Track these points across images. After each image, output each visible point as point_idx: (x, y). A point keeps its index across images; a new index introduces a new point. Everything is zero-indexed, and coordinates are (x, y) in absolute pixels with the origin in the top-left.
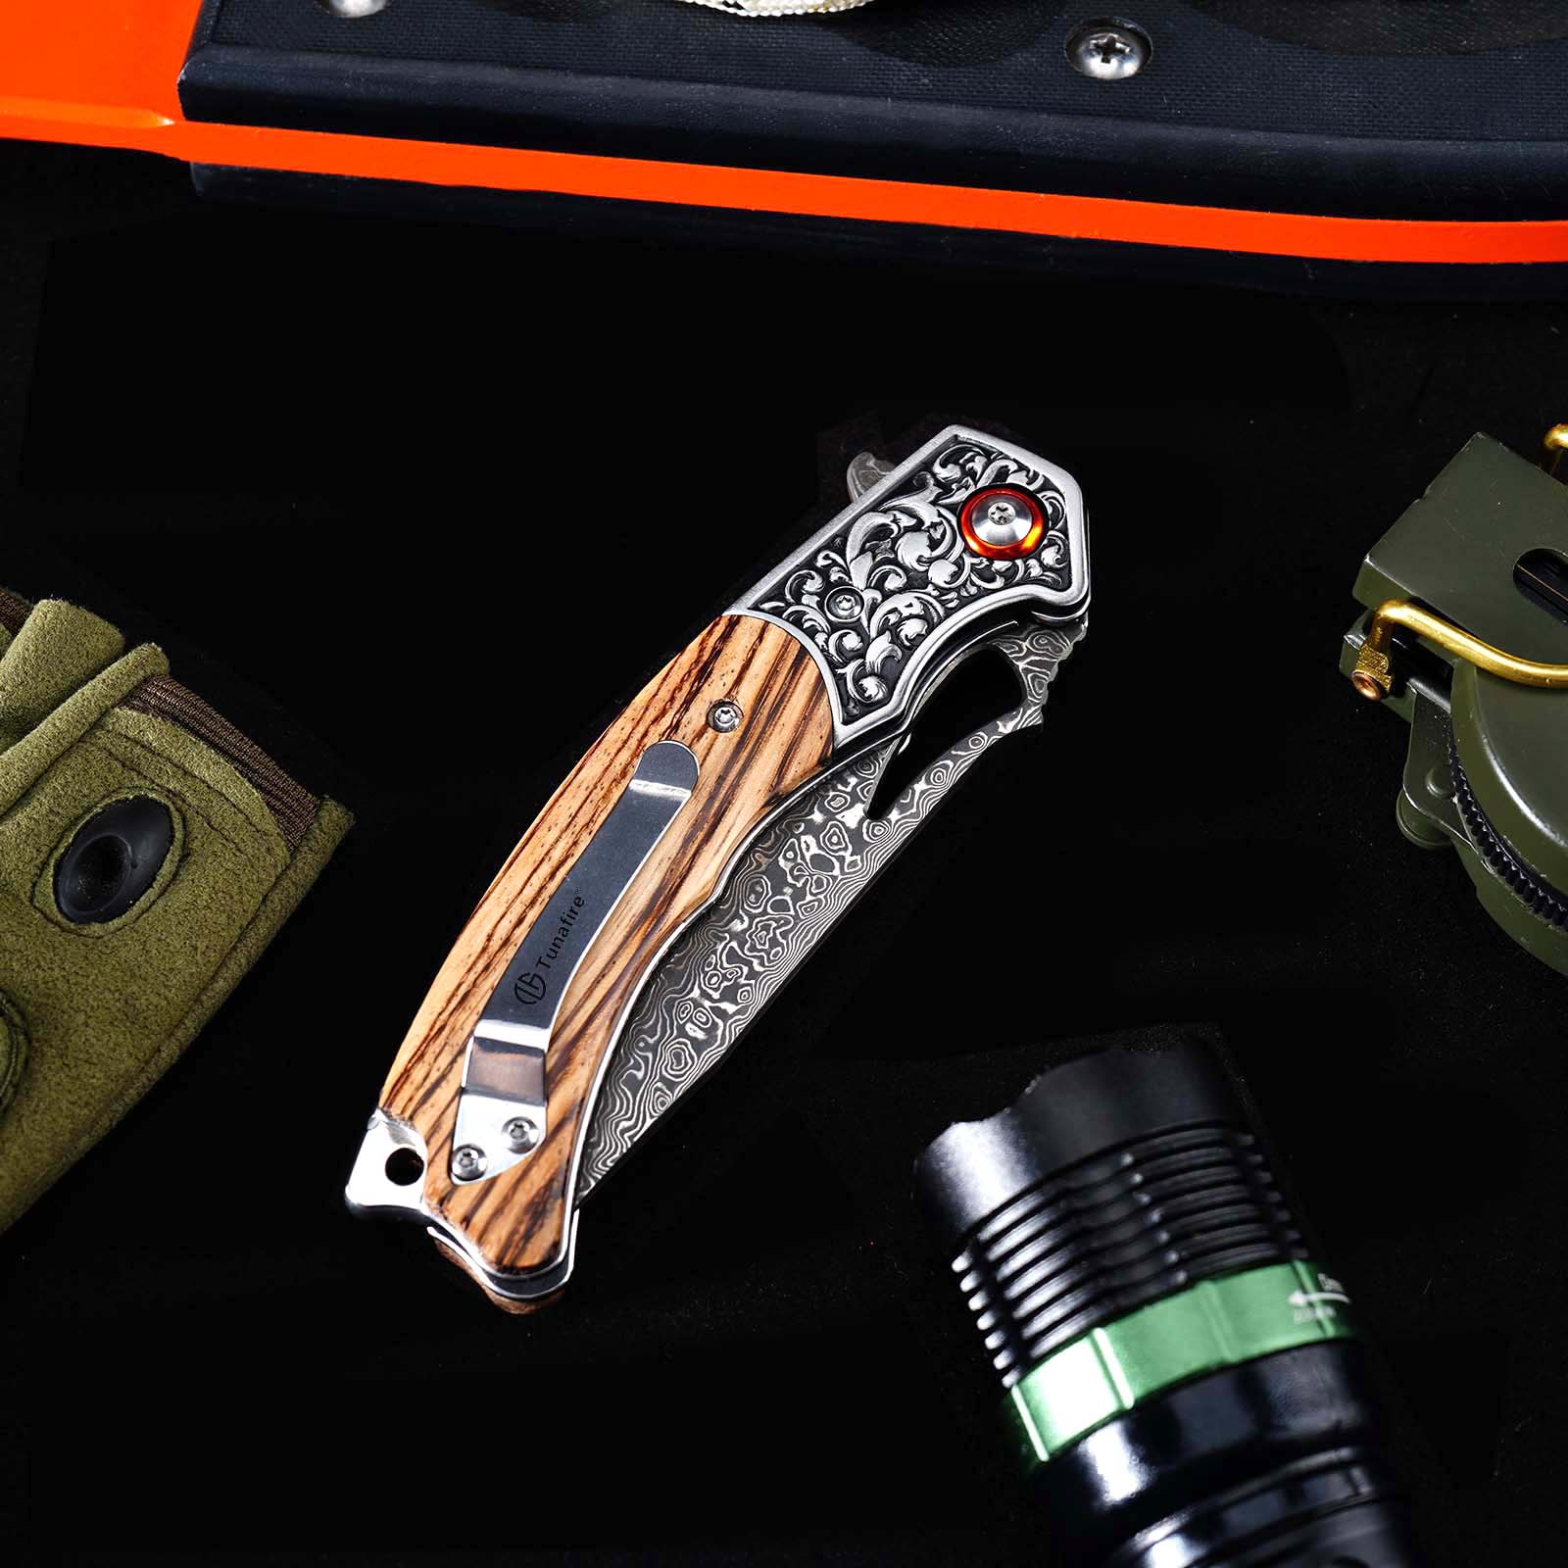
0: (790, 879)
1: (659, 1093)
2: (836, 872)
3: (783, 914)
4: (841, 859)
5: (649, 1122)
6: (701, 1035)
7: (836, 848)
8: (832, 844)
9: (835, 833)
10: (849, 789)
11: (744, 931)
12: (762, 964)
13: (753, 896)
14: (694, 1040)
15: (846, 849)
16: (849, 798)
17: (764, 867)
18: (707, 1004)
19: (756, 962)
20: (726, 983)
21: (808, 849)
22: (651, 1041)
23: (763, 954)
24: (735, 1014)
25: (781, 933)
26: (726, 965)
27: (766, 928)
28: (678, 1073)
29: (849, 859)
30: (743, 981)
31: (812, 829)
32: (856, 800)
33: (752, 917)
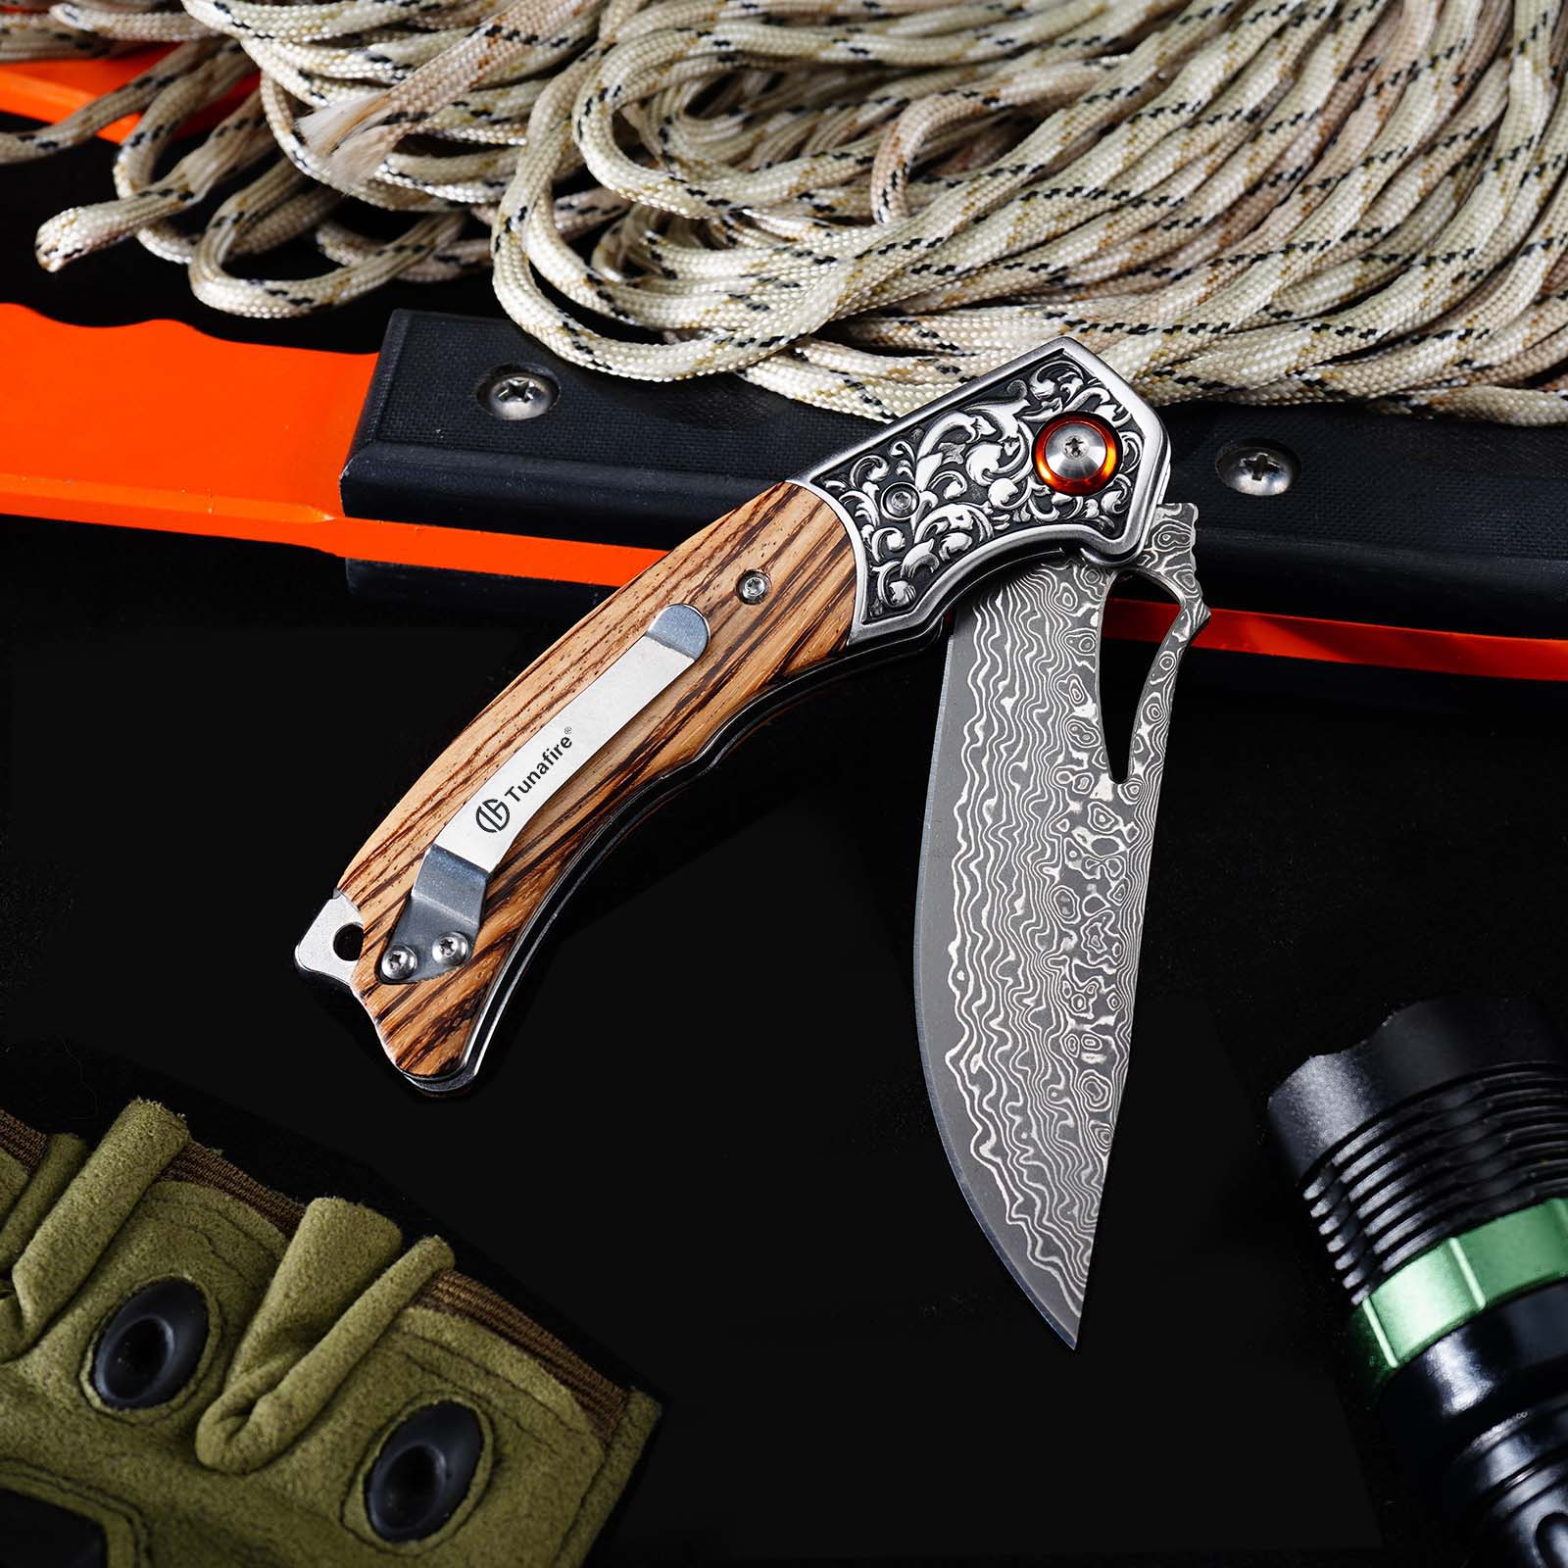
0: (1087, 877)
1: (1097, 1130)
2: (1122, 848)
3: (1100, 911)
4: (1119, 833)
5: (1105, 1160)
6: (1100, 1059)
7: (1108, 826)
8: (1102, 824)
9: (1099, 814)
10: (1086, 767)
11: (1078, 945)
12: (1111, 966)
13: (1065, 910)
14: (1096, 1066)
15: (1117, 822)
16: (1090, 774)
17: (1057, 879)
18: (1087, 1027)
19: (1104, 967)
20: (1092, 1001)
21: (1085, 841)
22: (1061, 1087)
23: (1106, 956)
24: (1116, 1024)
25: (1110, 929)
26: (1081, 984)
27: (1094, 931)
28: (1102, 1103)
29: (1125, 830)
30: (1104, 990)
31: (1077, 820)
32: (1097, 773)
33: (1076, 928)
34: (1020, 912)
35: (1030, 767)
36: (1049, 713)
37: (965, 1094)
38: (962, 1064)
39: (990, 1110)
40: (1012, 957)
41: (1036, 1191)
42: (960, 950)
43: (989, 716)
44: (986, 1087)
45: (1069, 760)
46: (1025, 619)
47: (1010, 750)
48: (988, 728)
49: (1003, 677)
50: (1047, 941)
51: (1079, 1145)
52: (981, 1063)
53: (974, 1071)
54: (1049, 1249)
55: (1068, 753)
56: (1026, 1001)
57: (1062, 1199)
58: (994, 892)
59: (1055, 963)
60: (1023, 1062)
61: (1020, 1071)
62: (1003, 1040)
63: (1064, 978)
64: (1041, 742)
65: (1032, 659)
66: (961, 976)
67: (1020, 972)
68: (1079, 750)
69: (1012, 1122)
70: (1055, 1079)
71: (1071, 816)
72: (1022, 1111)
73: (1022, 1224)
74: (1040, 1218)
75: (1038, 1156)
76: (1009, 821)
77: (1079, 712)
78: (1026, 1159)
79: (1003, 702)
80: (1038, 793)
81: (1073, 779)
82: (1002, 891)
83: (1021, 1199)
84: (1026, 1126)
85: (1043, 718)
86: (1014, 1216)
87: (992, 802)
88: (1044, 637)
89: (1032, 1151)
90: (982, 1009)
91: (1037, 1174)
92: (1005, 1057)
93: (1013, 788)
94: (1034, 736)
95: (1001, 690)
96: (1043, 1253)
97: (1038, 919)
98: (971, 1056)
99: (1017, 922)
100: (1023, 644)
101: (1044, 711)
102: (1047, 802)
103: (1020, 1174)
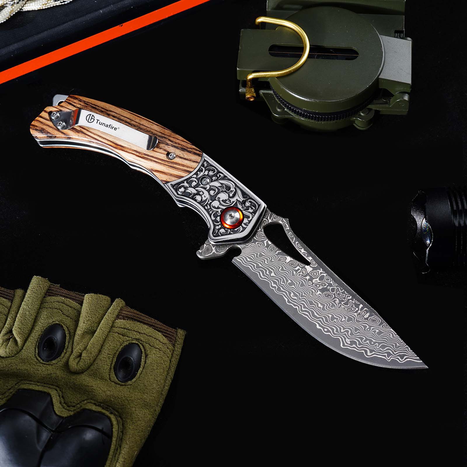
0: (326, 287)
1: (384, 327)
2: (325, 275)
3: (335, 290)
4: (321, 273)
5: (392, 330)
6: (368, 314)
7: (318, 274)
8: (316, 275)
9: (313, 274)
10: (301, 269)
11: (339, 300)
12: (349, 296)
13: (329, 297)
14: (369, 316)
15: (318, 272)
16: (303, 269)
17: (321, 293)
18: (359, 311)
19: (348, 298)
20: (354, 306)
21: (317, 281)
22: (368, 327)
23: (346, 296)
24: (363, 305)
25: (341, 291)
26: (348, 306)
27: (339, 294)
28: (378, 321)
29: (321, 271)
30: (354, 302)
31: (311, 279)
32: (304, 267)
33: (335, 297)
34: (322, 307)
35: (291, 280)
36: (282, 267)
37: (353, 349)
38: (346, 344)
39: (361, 346)
40: (330, 316)
41: (387, 350)
42: (320, 326)
43: (272, 280)
44: (355, 343)
45: (296, 271)
46: (257, 257)
47: (284, 282)
48: (275, 283)
49: (266, 271)
50: (333, 306)
51: (384, 333)
52: (349, 340)
53: (349, 343)
54: (402, 357)
55: (295, 270)
56: (343, 320)
57: (393, 346)
58: (313, 309)
59: (339, 308)
60: (356, 331)
61: (357, 333)
62: (347, 332)
63: (344, 308)
64: (287, 274)
65: (267, 262)
66: (326, 330)
67: (335, 317)
68: (296, 267)
69: (367, 343)
70: (365, 327)
71: (309, 280)
72: (367, 339)
73: (392, 358)
74: (393, 353)
75: (379, 343)
76: (299, 294)
77: (287, 261)
78: (378, 346)
79: (271, 275)
80: (298, 283)
81: (301, 273)
82: (314, 307)
83: (386, 354)
84: (371, 341)
85: (282, 269)
86: (389, 359)
87: (292, 294)
88: (265, 256)
89: (377, 344)
90: (337, 331)
91: (383, 347)
92: (352, 334)
93: (293, 288)
94: (284, 274)
95: (269, 274)
96: (402, 359)
97: (326, 304)
98: (346, 341)
99: (323, 309)
100: (262, 262)
101: (281, 268)
102: (302, 282)
103: (380, 350)
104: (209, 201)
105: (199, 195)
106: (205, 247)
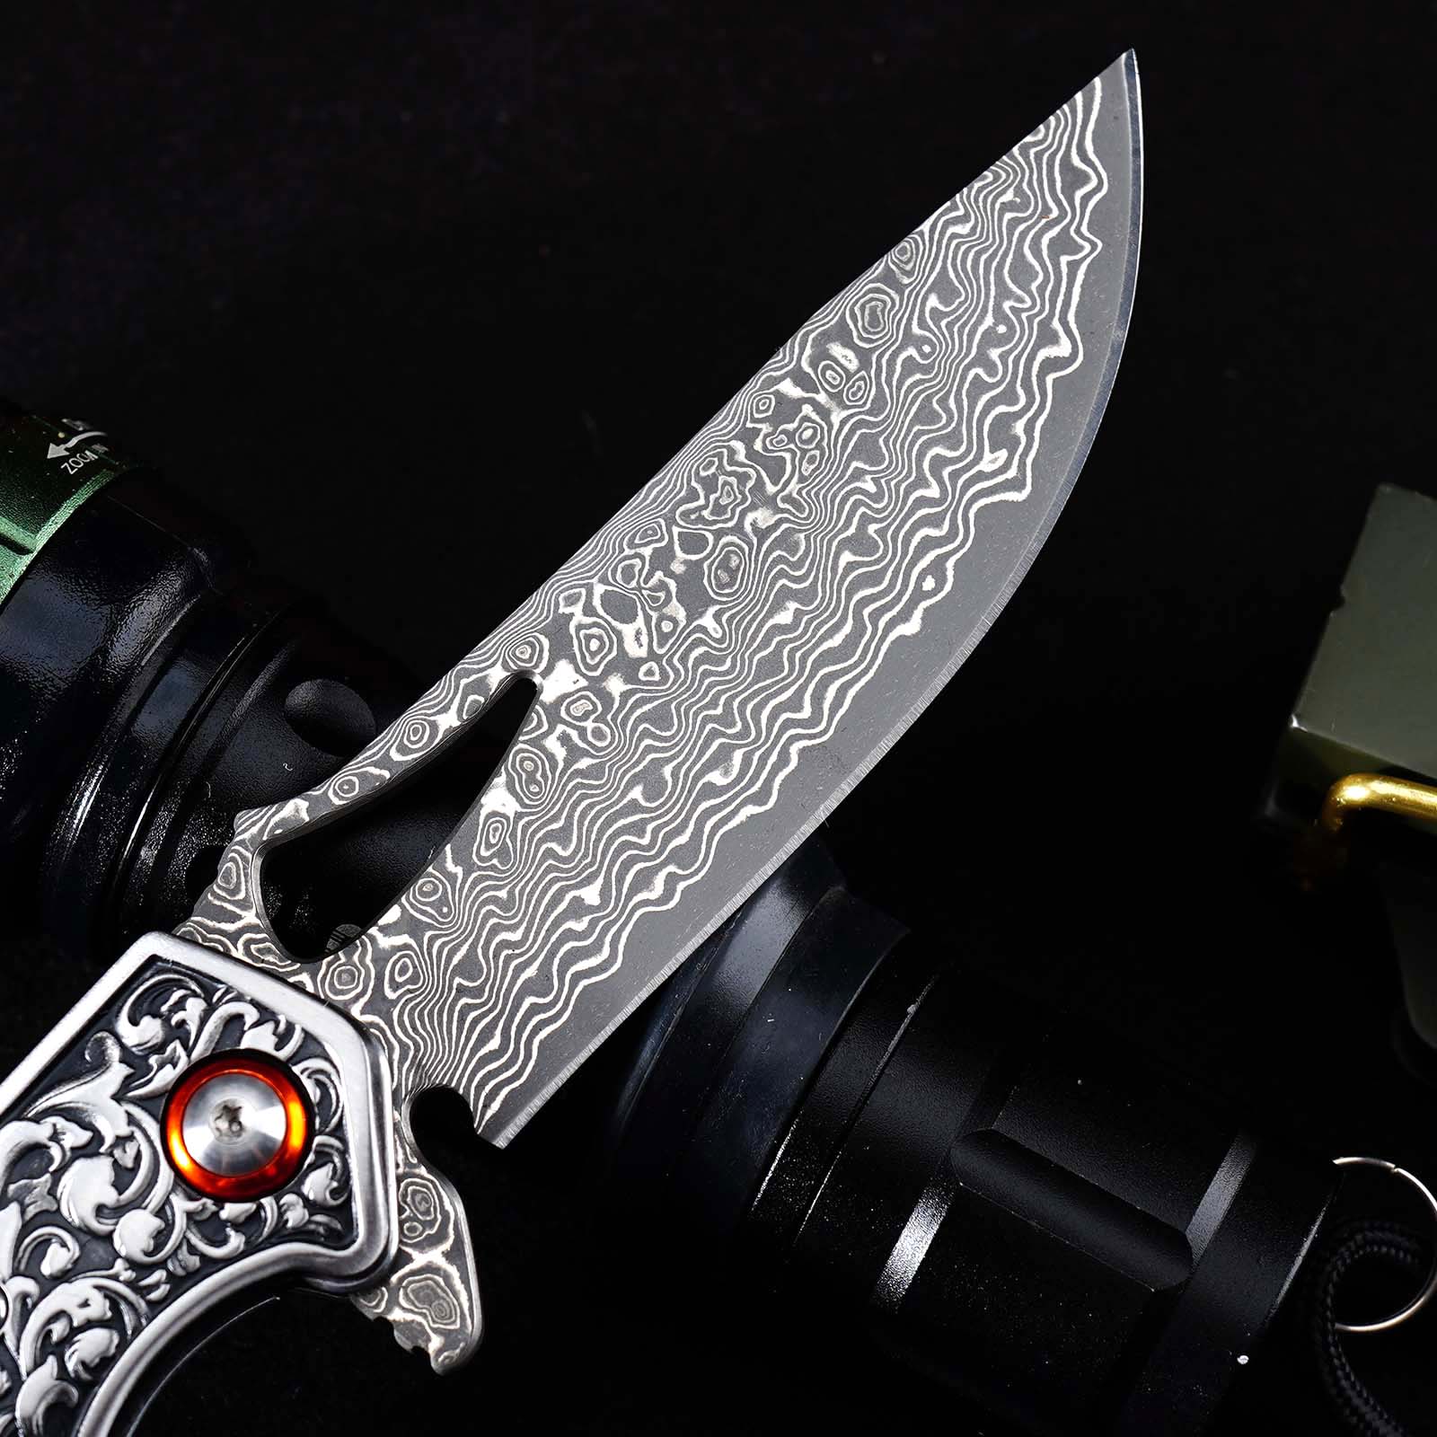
0: (672, 584)
1: (908, 268)
2: (599, 589)
3: (691, 529)
4: (589, 610)
5: (925, 227)
6: (837, 350)
7: (595, 631)
8: (600, 638)
9: (593, 655)
10: (560, 728)
11: (753, 507)
12: (732, 452)
13: (733, 564)
14: (848, 343)
15: (580, 627)
16: (563, 714)
17: (712, 610)
18: (822, 398)
19: (741, 457)
20: (791, 427)
21: (638, 633)
22: (912, 351)
23: (729, 468)
24: (782, 378)
25: (697, 498)
26: (788, 456)
27: (719, 509)
28: (876, 295)
29: (577, 609)
30: (765, 428)
31: (628, 667)
32: (553, 711)
33: (738, 530)
34: (792, 605)
35: (630, 785)
36: (549, 837)
37: (1037, 434)
38: (1012, 473)
39: (1020, 392)
40: (847, 557)
41: (1038, 255)
42: (904, 616)
43: (629, 898)
44: (1005, 422)
45: (574, 753)
46: (477, 992)
47: (638, 829)
48: (644, 880)
49: (570, 935)
50: (786, 542)
51: (944, 267)
52: (987, 455)
53: (1003, 454)
54: (1074, 179)
55: (569, 762)
56: (871, 488)
57: (1014, 223)
58: (804, 659)
59: (800, 508)
60: (935, 417)
61: (948, 410)
62: (939, 463)
63: (802, 479)
64: (591, 806)
65: (513, 928)
66: (929, 584)
67: (852, 530)
68: (551, 758)
69: (1003, 357)
70: (910, 366)
71: (630, 677)
72: (982, 360)
73: (1084, 229)
75: (1004, 293)
76: (715, 734)
77: (511, 807)
78: (1021, 301)
79: (596, 901)
80: (648, 742)
81: (589, 725)
82: (793, 651)
83: (1064, 259)
84: (990, 339)
85: (562, 836)
86: (1088, 247)
87: (716, 777)
88: (473, 947)
89: (1007, 305)
90: (935, 521)
91: (1022, 273)
92: (952, 440)
93: (675, 774)
94: (593, 822)
95: (586, 919)
96: (1086, 179)
97: (775, 579)
98: (994, 474)
99: (806, 597)
100: (509, 959)
101: (554, 845)
102: (646, 721)
103: (1042, 289)
104: (115, 1278)
105: (68, 1340)
106: (409, 1317)
